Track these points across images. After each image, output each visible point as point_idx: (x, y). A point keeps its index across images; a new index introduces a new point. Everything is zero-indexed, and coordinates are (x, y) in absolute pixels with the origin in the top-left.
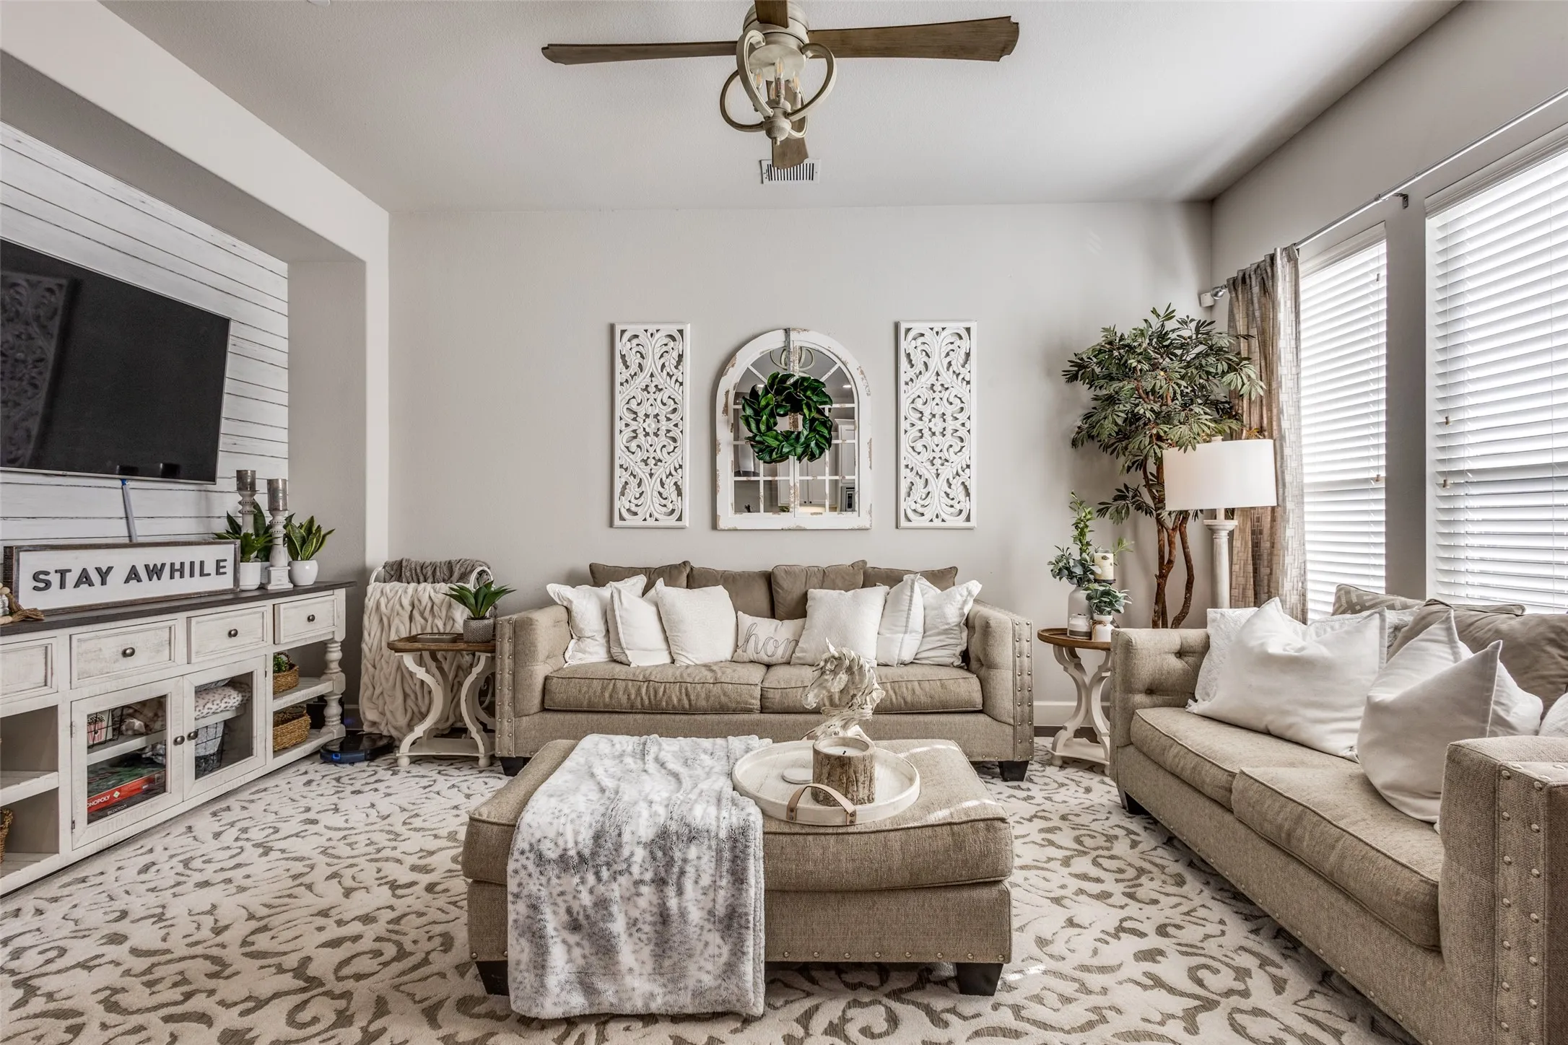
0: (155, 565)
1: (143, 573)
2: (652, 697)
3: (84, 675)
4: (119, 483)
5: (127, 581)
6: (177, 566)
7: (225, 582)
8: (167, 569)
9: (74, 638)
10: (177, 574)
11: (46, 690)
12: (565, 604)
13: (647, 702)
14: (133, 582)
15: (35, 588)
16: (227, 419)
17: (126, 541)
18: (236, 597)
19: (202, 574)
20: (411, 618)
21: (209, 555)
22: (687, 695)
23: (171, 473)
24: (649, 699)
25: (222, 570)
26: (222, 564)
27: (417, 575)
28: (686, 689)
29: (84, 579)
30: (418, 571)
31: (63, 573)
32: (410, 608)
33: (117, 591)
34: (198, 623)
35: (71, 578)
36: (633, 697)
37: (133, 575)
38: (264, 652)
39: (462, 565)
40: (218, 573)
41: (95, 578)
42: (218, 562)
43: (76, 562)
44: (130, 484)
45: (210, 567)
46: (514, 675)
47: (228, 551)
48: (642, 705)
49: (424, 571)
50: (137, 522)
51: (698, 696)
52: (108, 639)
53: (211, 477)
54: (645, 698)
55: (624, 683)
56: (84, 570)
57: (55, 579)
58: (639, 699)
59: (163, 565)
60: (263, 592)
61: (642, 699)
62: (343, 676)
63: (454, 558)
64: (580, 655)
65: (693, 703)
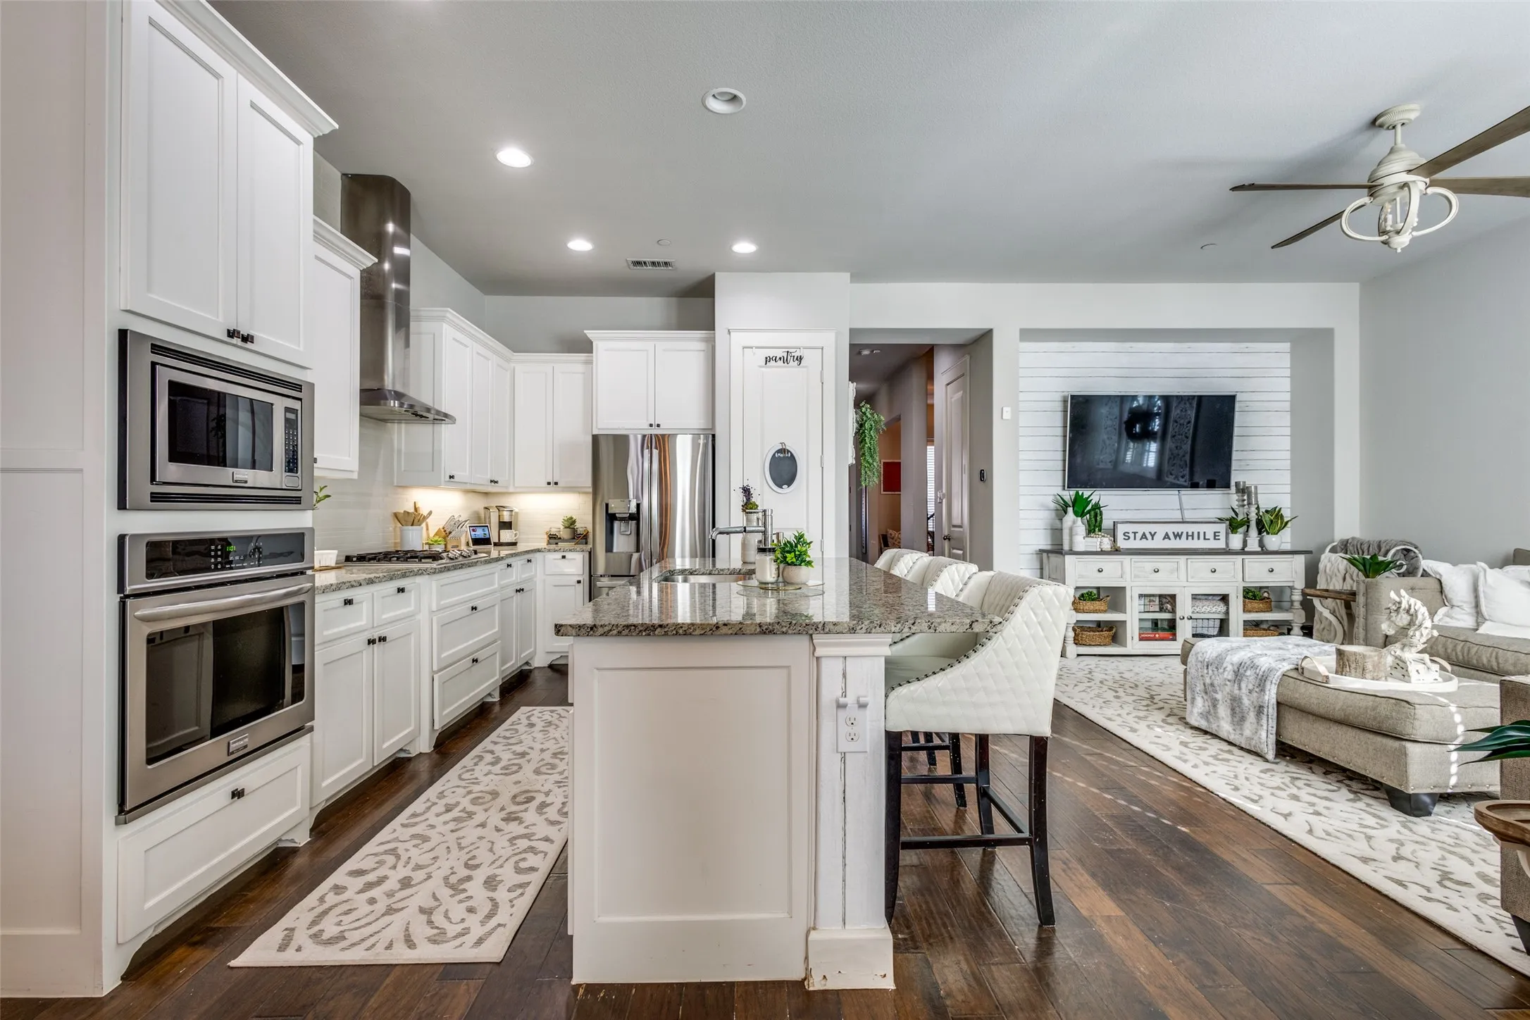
0: (1178, 533)
1: (1171, 536)
2: (1465, 654)
3: (1136, 576)
4: (1177, 492)
5: (1164, 539)
6: (1190, 534)
7: (1221, 544)
8: (1184, 535)
9: (1133, 560)
10: (1190, 538)
11: (1121, 579)
12: (1438, 577)
13: (1461, 657)
14: (1166, 540)
15: (1124, 539)
16: (1237, 451)
17: (1181, 520)
18: (1227, 552)
19: (1205, 539)
20: (1344, 579)
21: (1209, 529)
22: (1497, 658)
23: (1211, 485)
24: (1463, 657)
25: (1217, 538)
26: (1217, 534)
27: (1357, 550)
28: (1497, 653)
29: (1144, 536)
30: (1359, 547)
31: (1135, 533)
32: (1344, 572)
33: (1158, 543)
34: (1192, 562)
35: (1138, 536)
36: (1449, 651)
37: (1167, 537)
38: (1237, 584)
39: (1387, 545)
40: (1215, 539)
41: (1149, 537)
42: (1215, 533)
43: (1141, 529)
44: (1182, 492)
45: (1210, 535)
46: (1366, 619)
47: (1222, 528)
48: (1457, 658)
49: (1362, 547)
50: (1185, 511)
51: (1506, 661)
52: (1148, 563)
53: (1228, 486)
54: (1459, 654)
55: (1445, 639)
56: (1144, 533)
57: (1132, 536)
58: (1454, 653)
59: (1182, 533)
60: (1243, 552)
61: (1456, 654)
62: (1303, 613)
63: (1383, 538)
64: (1448, 619)
65: (1501, 666)
